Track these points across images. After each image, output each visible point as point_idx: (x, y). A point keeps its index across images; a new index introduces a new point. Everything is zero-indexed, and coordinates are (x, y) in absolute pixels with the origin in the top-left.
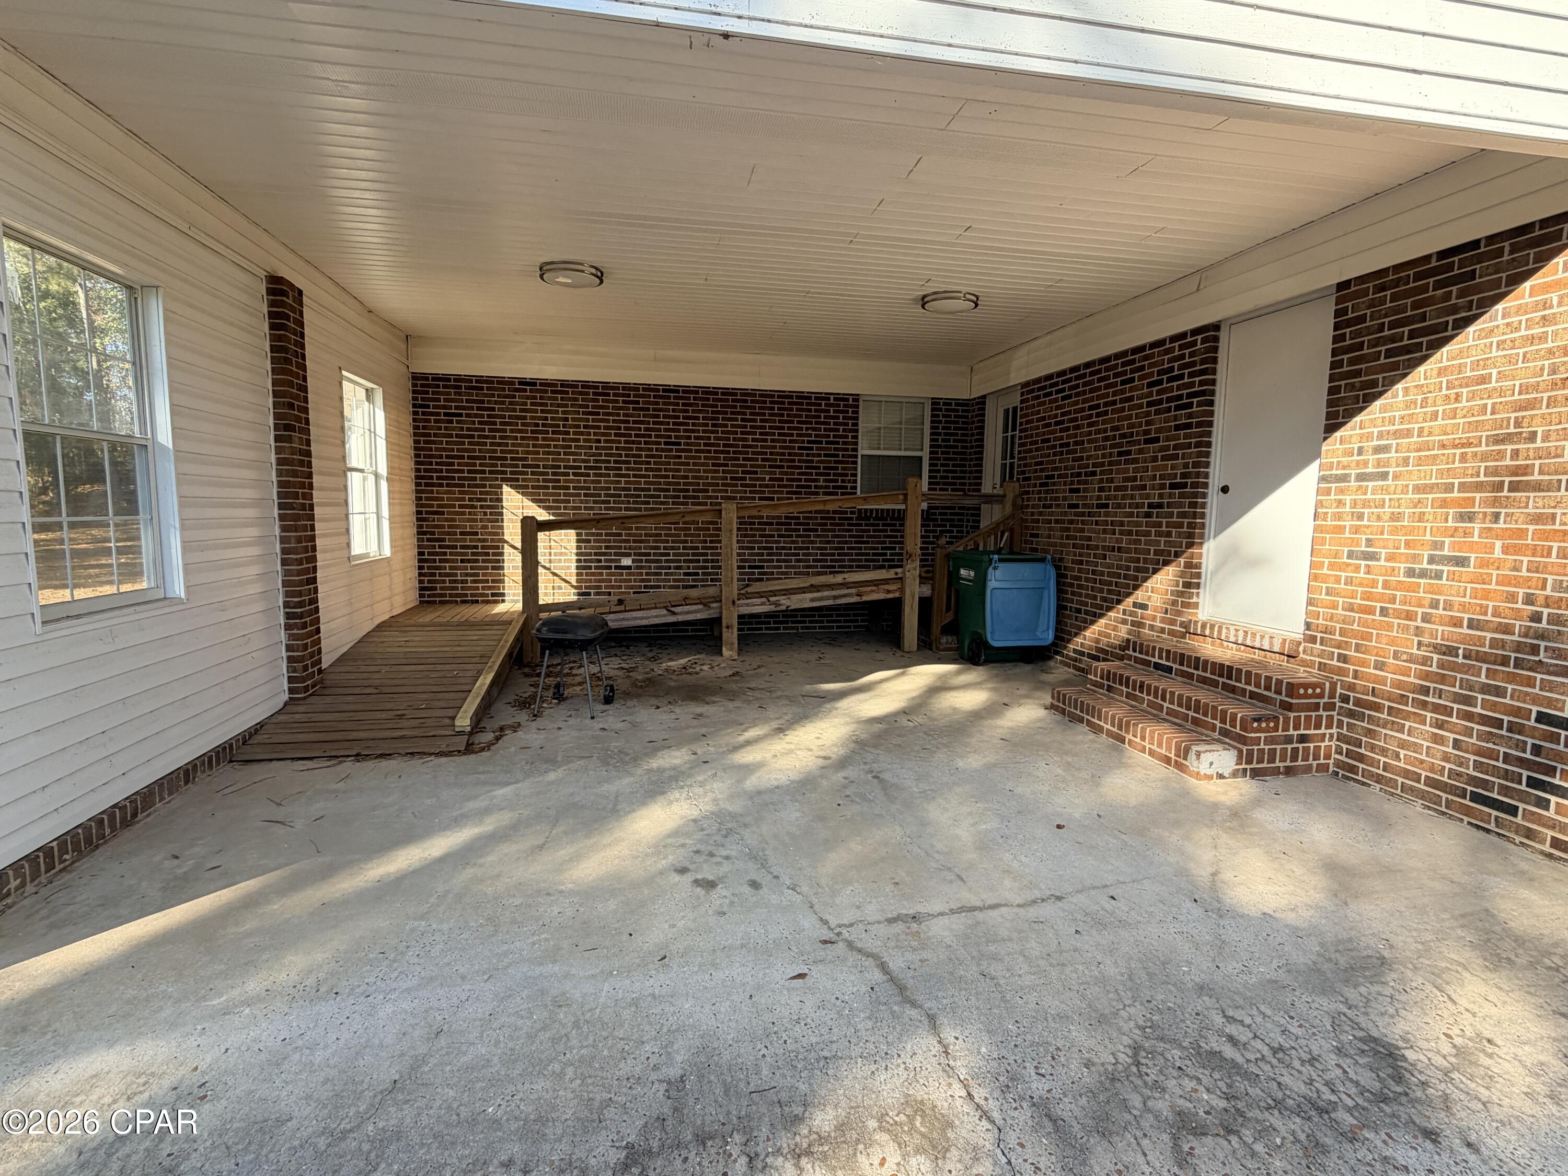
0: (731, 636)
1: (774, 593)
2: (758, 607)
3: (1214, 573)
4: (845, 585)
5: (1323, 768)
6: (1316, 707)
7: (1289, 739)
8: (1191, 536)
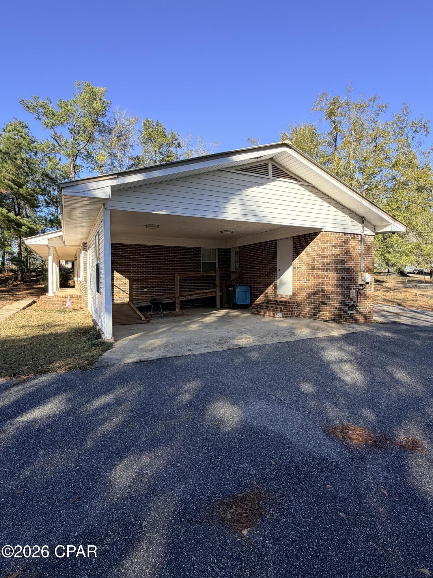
0: (178, 306)
1: (187, 295)
2: (184, 299)
3: (279, 286)
4: (203, 293)
5: (296, 316)
6: (294, 306)
7: (290, 311)
8: (275, 279)
